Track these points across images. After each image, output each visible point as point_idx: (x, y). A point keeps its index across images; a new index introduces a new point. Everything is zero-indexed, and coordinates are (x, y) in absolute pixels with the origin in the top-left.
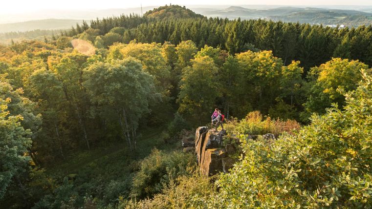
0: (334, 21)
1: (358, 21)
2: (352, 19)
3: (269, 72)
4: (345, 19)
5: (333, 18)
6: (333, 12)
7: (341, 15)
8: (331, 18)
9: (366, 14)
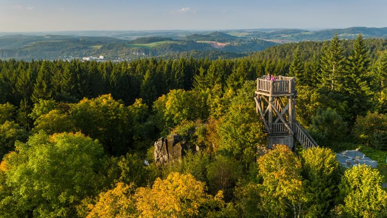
0: (90, 51)
1: (117, 50)
2: (109, 48)
3: (121, 113)
4: (102, 48)
5: (88, 48)
6: (84, 41)
7: (95, 44)
8: (84, 48)
9: (120, 41)
